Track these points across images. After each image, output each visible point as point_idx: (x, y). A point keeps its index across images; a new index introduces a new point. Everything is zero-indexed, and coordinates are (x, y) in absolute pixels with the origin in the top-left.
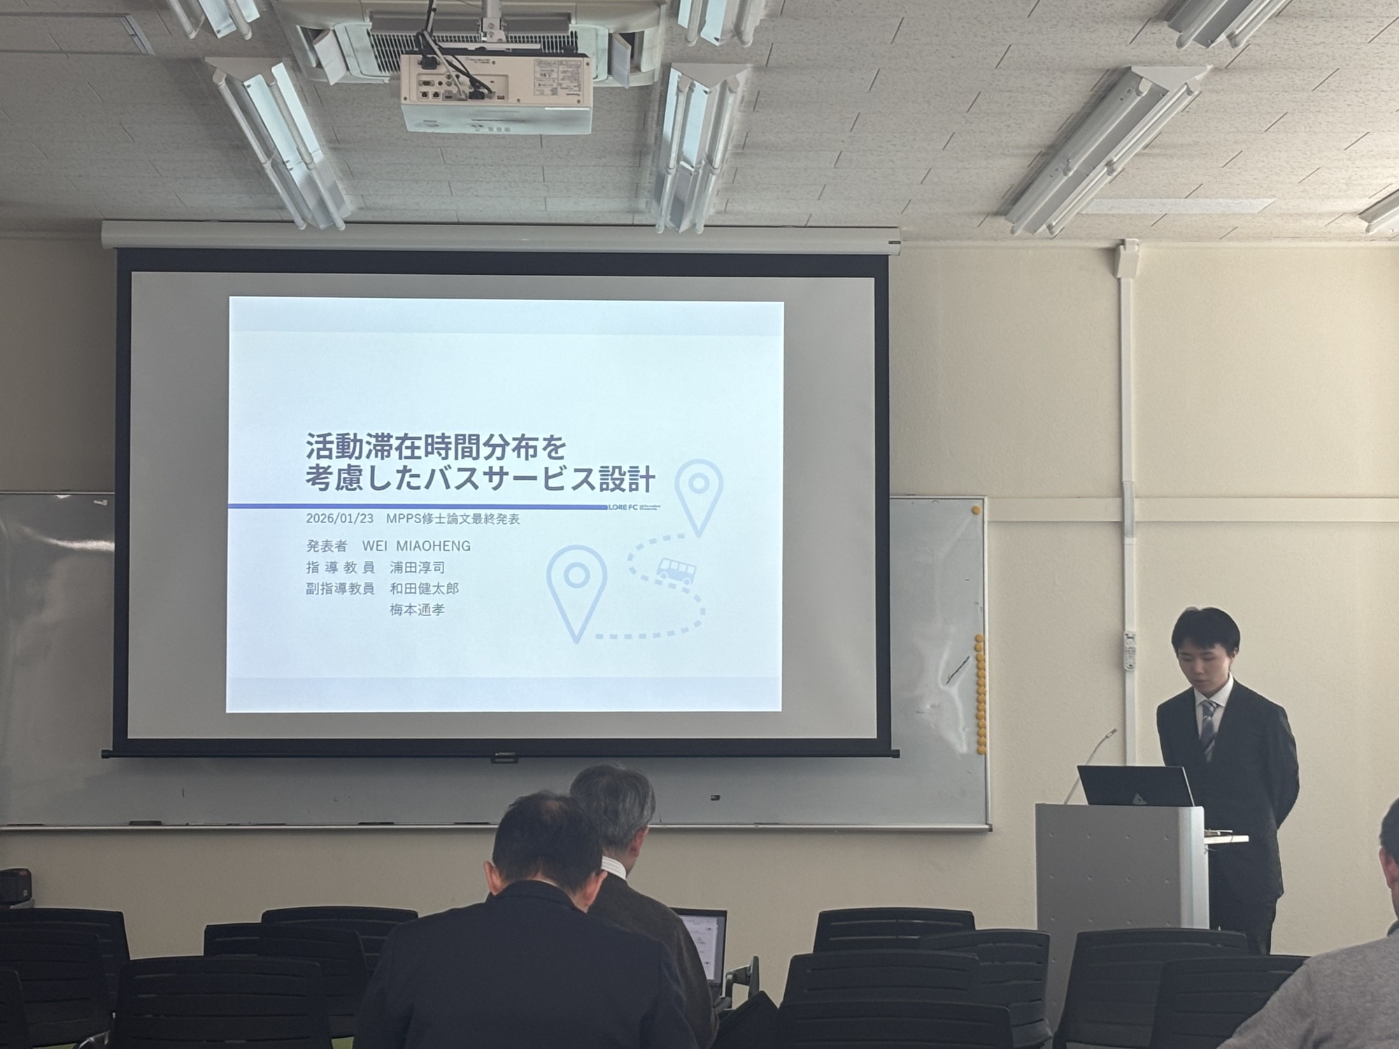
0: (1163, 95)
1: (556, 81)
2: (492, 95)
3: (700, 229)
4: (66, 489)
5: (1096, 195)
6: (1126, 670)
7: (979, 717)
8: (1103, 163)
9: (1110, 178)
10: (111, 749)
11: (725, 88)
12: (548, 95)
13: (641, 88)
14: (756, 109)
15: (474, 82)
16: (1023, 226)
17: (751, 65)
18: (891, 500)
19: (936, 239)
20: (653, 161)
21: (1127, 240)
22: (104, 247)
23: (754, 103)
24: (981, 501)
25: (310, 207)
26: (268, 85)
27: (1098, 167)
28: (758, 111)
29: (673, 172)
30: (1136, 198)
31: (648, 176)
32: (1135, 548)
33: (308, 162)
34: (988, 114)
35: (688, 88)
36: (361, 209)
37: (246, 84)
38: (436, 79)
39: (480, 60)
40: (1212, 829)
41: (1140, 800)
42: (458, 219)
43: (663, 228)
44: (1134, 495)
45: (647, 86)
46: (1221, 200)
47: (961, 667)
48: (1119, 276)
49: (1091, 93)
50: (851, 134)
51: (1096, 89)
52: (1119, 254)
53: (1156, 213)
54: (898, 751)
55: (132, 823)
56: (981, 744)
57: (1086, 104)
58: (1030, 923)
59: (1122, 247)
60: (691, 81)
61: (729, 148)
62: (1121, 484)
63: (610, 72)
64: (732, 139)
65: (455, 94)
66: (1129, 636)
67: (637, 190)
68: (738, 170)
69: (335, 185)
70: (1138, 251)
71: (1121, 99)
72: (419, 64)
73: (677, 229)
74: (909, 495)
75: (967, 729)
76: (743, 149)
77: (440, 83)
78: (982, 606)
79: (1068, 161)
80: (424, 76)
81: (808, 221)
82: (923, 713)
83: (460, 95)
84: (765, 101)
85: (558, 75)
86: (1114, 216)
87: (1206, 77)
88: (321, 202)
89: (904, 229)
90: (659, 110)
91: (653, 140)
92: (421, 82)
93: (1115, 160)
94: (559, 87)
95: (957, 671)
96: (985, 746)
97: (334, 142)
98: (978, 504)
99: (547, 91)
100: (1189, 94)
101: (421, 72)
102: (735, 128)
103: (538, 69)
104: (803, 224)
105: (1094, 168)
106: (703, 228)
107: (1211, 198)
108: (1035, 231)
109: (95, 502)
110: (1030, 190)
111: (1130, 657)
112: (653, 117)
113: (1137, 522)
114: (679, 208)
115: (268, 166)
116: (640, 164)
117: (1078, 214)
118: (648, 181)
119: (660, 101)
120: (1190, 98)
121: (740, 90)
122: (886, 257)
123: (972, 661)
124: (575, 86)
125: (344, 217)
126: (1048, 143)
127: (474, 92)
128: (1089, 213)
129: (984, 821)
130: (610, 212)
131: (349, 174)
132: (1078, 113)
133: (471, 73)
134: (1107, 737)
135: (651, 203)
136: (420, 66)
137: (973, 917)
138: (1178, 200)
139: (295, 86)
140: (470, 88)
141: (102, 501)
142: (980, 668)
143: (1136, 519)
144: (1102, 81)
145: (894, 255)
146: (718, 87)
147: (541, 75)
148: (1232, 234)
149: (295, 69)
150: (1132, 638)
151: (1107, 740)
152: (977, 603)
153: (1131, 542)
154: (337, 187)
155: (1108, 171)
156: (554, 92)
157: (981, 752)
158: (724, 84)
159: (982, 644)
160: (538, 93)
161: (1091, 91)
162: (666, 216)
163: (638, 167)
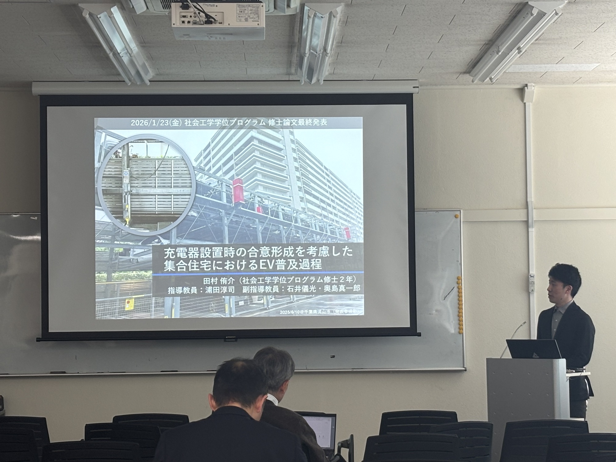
0: (544, 15)
1: (247, 14)
2: (216, 22)
3: (322, 82)
4: (17, 212)
5: (513, 63)
6: (530, 293)
7: (460, 316)
8: (516, 48)
9: (519, 55)
10: (41, 337)
11: (331, 15)
12: (243, 22)
13: (290, 15)
14: (347, 25)
15: (207, 16)
16: (478, 78)
17: (344, 4)
18: (415, 212)
19: (436, 85)
20: (298, 50)
21: (529, 84)
22: (34, 95)
23: (345, 23)
24: (459, 212)
25: (133, 75)
26: (109, 17)
27: (514, 50)
28: (347, 26)
29: (307, 55)
30: (532, 64)
31: (295, 57)
32: (534, 233)
33: (130, 53)
34: (459, 25)
35: (313, 16)
36: (157, 75)
37: (99, 16)
38: (189, 15)
39: (210, 5)
40: (571, 369)
41: (536, 356)
42: (204, 78)
43: (304, 82)
44: (533, 208)
45: (294, 15)
46: (574, 65)
47: (450, 292)
48: (525, 102)
49: (509, 15)
50: (393, 36)
51: (511, 13)
52: (525, 91)
53: (541, 71)
54: (420, 333)
55: (51, 373)
56: (461, 329)
57: (507, 20)
58: (484, 418)
59: (526, 88)
60: (315, 12)
61: (334, 43)
62: (527, 202)
63: (275, 8)
64: (336, 39)
65: (198, 22)
66: (531, 276)
67: (290, 64)
68: (339, 54)
69: (144, 64)
70: (534, 89)
71: (524, 18)
72: (180, 7)
73: (310, 83)
74: (424, 209)
75: (454, 322)
76: (341, 44)
77: (191, 17)
78: (460, 262)
79: (499, 47)
80: (183, 13)
81: (374, 78)
82: (432, 314)
83: (201, 22)
84: (351, 21)
85: (248, 12)
86: (522, 73)
87: (565, 6)
88: (138, 73)
89: (420, 80)
90: (300, 26)
91: (297, 39)
92: (181, 16)
93: (522, 46)
94: (249, 18)
95: (448, 294)
96: (463, 330)
97: (143, 43)
98: (458, 213)
99: (243, 19)
100: (556, 15)
101: (181, 11)
102: (337, 34)
103: (238, 8)
104: (372, 79)
105: (511, 51)
106: (323, 82)
107: (568, 64)
108: (484, 81)
109: (31, 218)
110: (481, 61)
111: (532, 286)
112: (297, 29)
113: (535, 221)
114: (311, 72)
115: (111, 55)
116: (291, 52)
117: (505, 72)
118: (295, 59)
119: (300, 21)
120: (557, 16)
121: (338, 16)
122: (412, 94)
123: (456, 290)
124: (257, 17)
125: (149, 79)
126: (489, 39)
127: (207, 20)
128: (510, 71)
129: (462, 365)
130: (278, 75)
131: (151, 58)
132: (503, 25)
133: (205, 11)
134: (521, 325)
135: (297, 70)
136: (181, 8)
137: (456, 415)
138: (553, 65)
139: (123, 17)
140: (205, 19)
141: (34, 217)
142: (460, 292)
143: (534, 219)
144: (514, 9)
145: (416, 93)
146: (328, 15)
147: (240, 12)
148: (580, 80)
149: (122, 9)
150: (533, 277)
151: (521, 326)
152: (458, 261)
153: (533, 231)
154: (145, 65)
155: (518, 52)
156: (246, 20)
157: (460, 333)
158: (331, 13)
159: (460, 281)
160: (238, 20)
161: (509, 13)
162: (305, 77)
163: (290, 53)
